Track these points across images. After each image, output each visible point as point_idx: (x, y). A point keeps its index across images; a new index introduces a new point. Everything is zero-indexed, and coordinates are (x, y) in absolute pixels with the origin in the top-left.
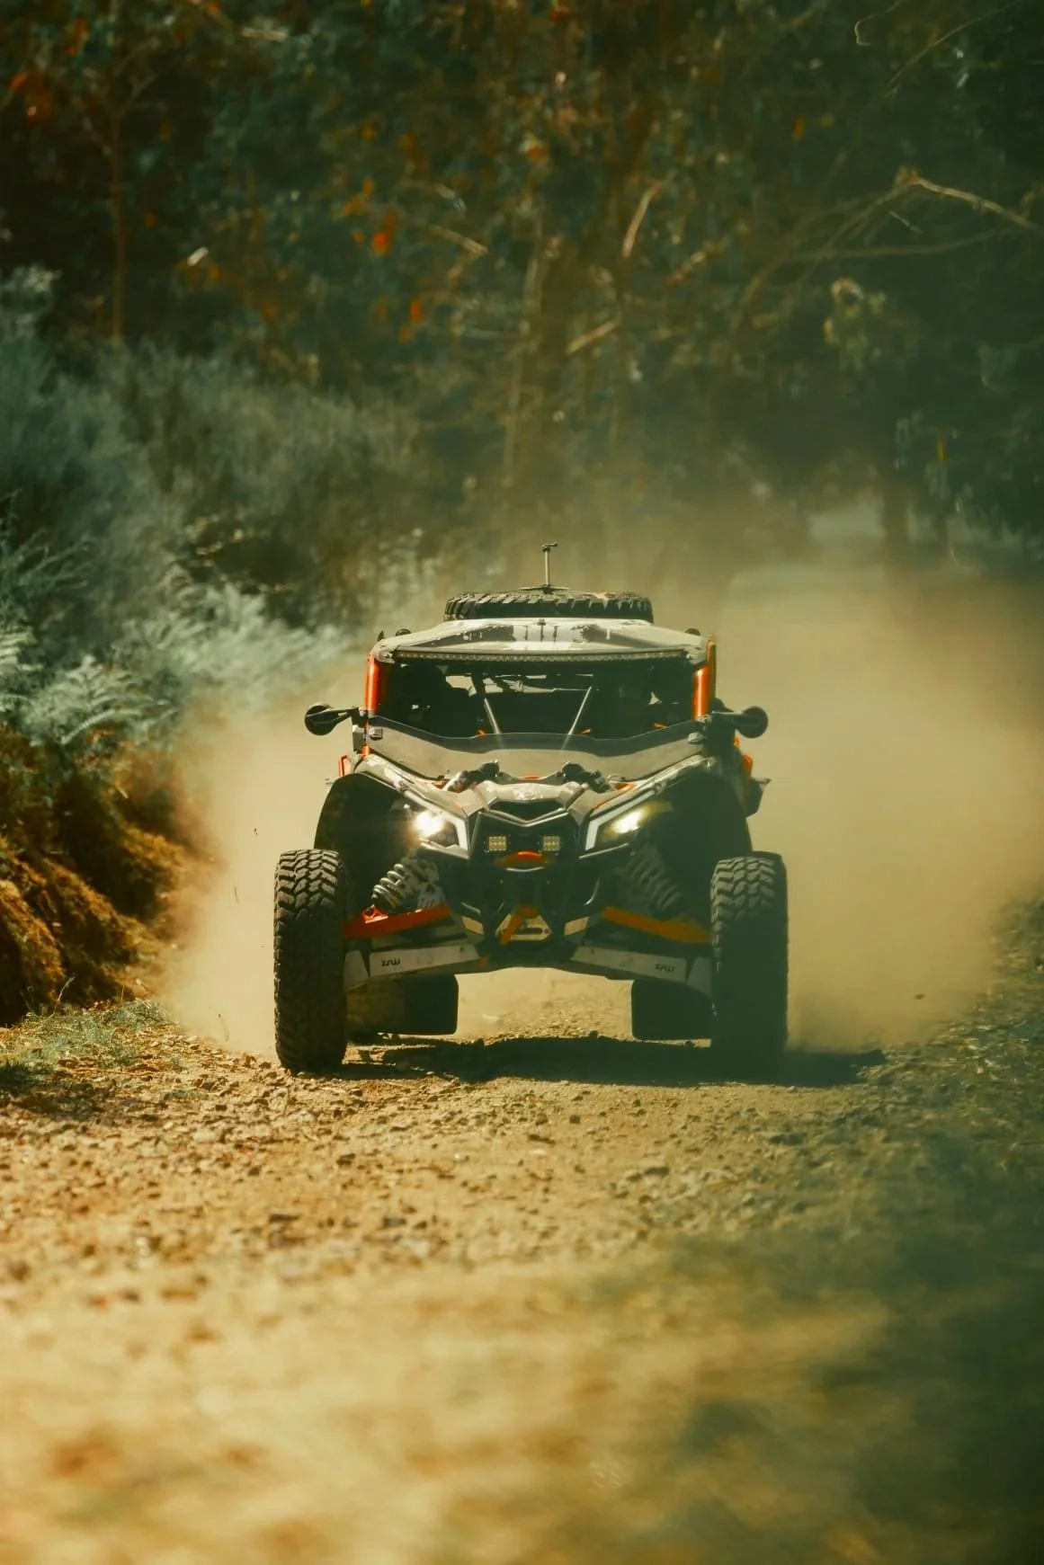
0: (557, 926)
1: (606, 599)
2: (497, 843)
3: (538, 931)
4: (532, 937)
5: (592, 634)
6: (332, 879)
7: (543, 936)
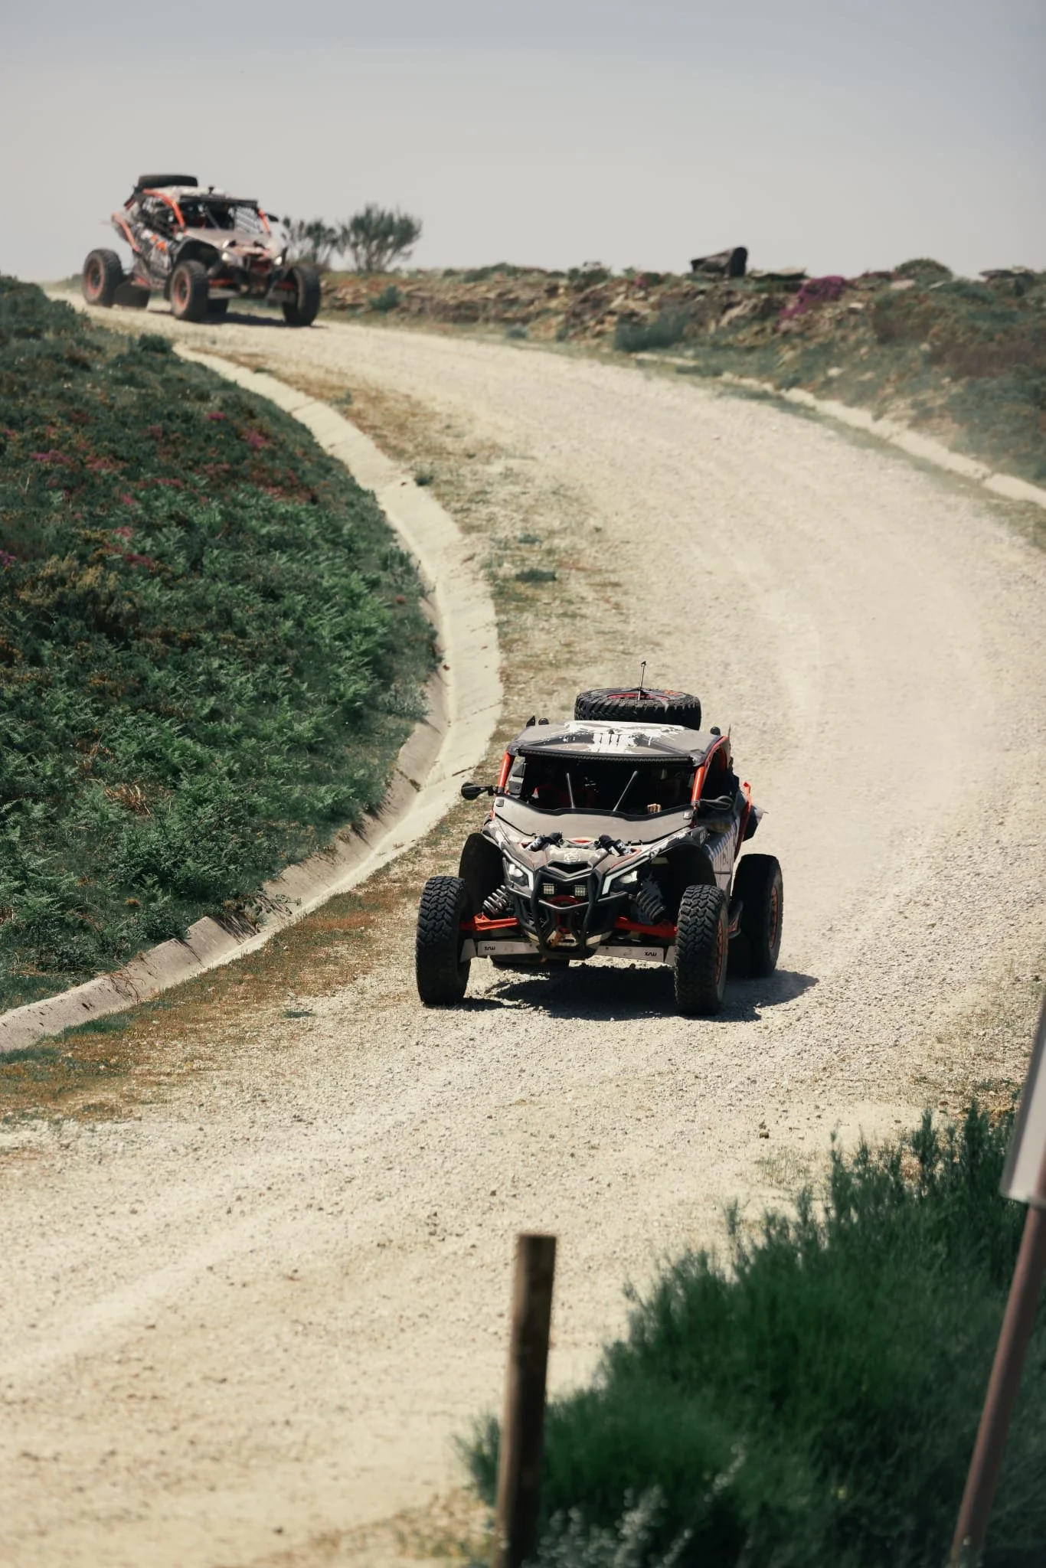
0: (582, 939)
1: (667, 706)
2: (549, 889)
3: (572, 941)
4: (568, 944)
5: (640, 740)
6: (451, 911)
7: (574, 944)
